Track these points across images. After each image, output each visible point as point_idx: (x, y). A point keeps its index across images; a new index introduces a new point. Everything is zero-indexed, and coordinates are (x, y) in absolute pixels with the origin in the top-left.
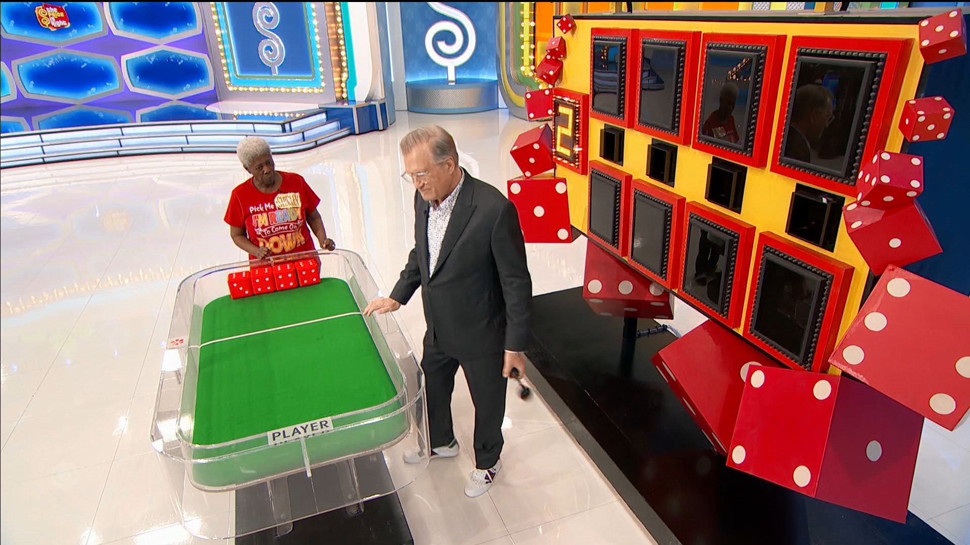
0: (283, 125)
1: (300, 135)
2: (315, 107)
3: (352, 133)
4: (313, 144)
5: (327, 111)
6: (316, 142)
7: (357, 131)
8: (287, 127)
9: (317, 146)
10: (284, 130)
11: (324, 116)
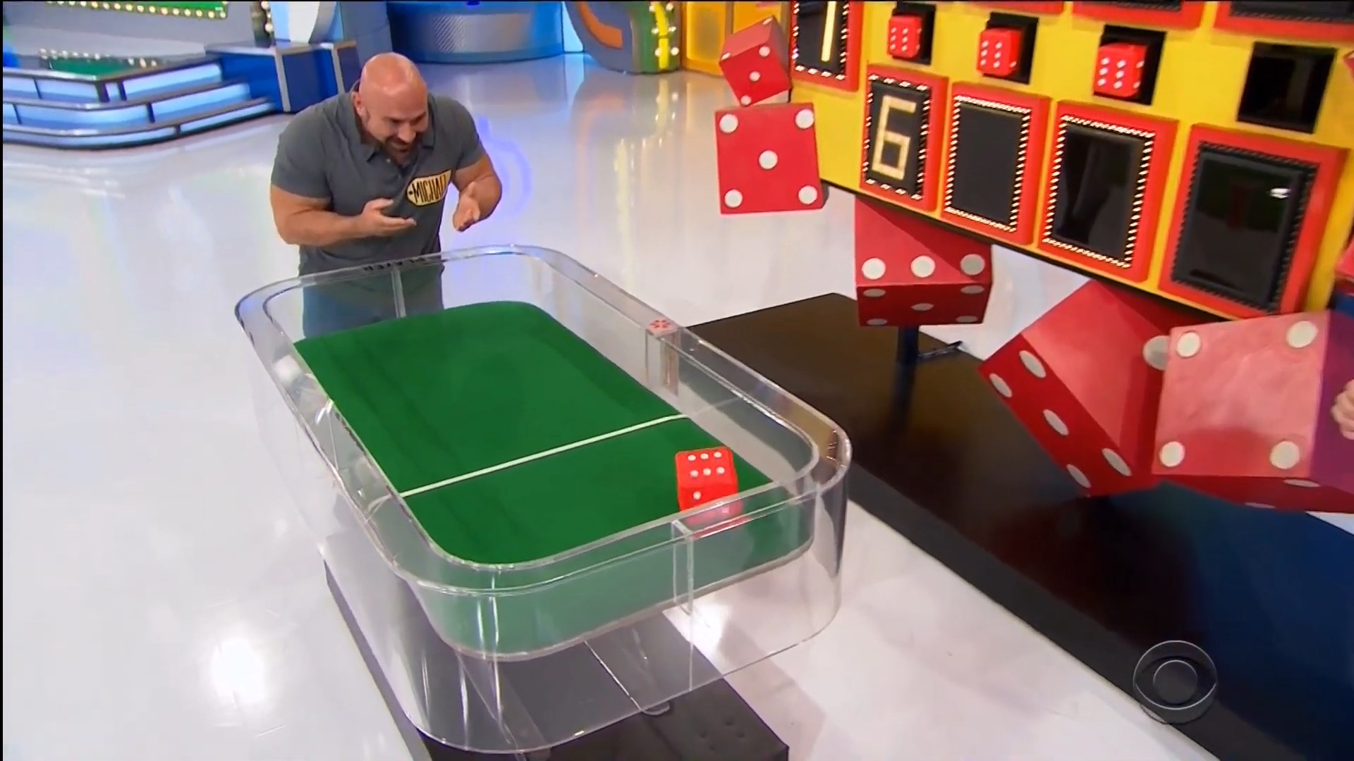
0: (101, 86)
1: (141, 111)
2: (197, 49)
3: (276, 111)
4: (170, 131)
5: (222, 59)
6: (178, 127)
7: (286, 106)
8: (112, 90)
9: (179, 136)
10: (104, 97)
11: (214, 71)
